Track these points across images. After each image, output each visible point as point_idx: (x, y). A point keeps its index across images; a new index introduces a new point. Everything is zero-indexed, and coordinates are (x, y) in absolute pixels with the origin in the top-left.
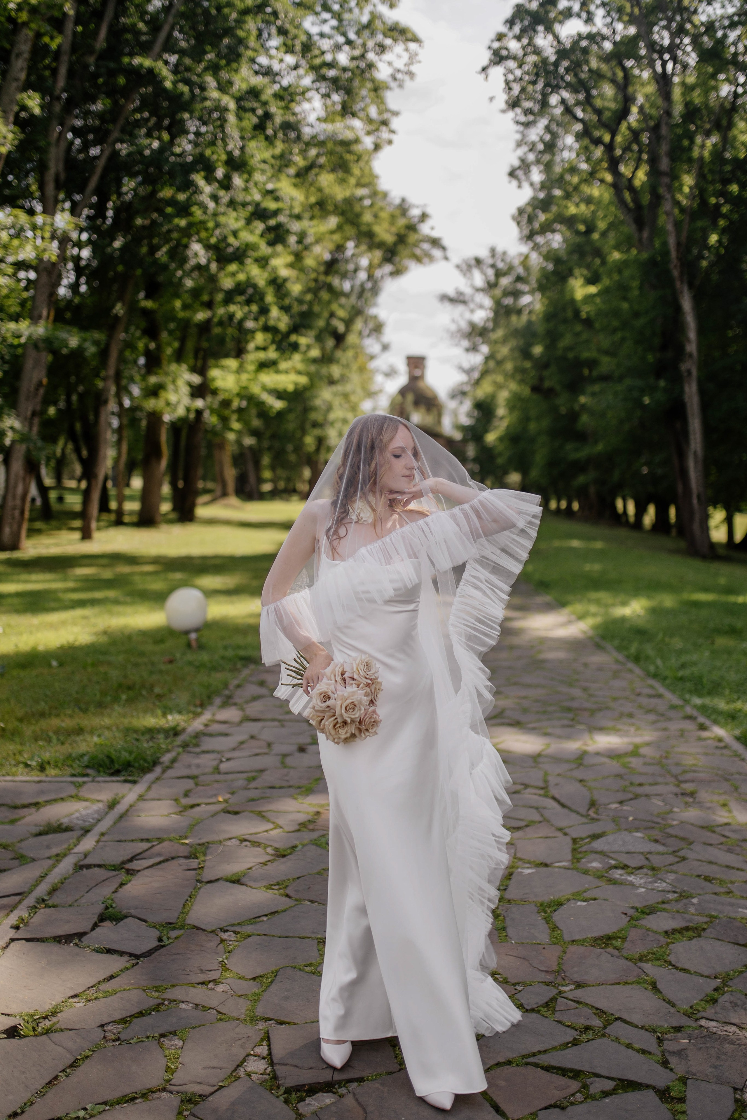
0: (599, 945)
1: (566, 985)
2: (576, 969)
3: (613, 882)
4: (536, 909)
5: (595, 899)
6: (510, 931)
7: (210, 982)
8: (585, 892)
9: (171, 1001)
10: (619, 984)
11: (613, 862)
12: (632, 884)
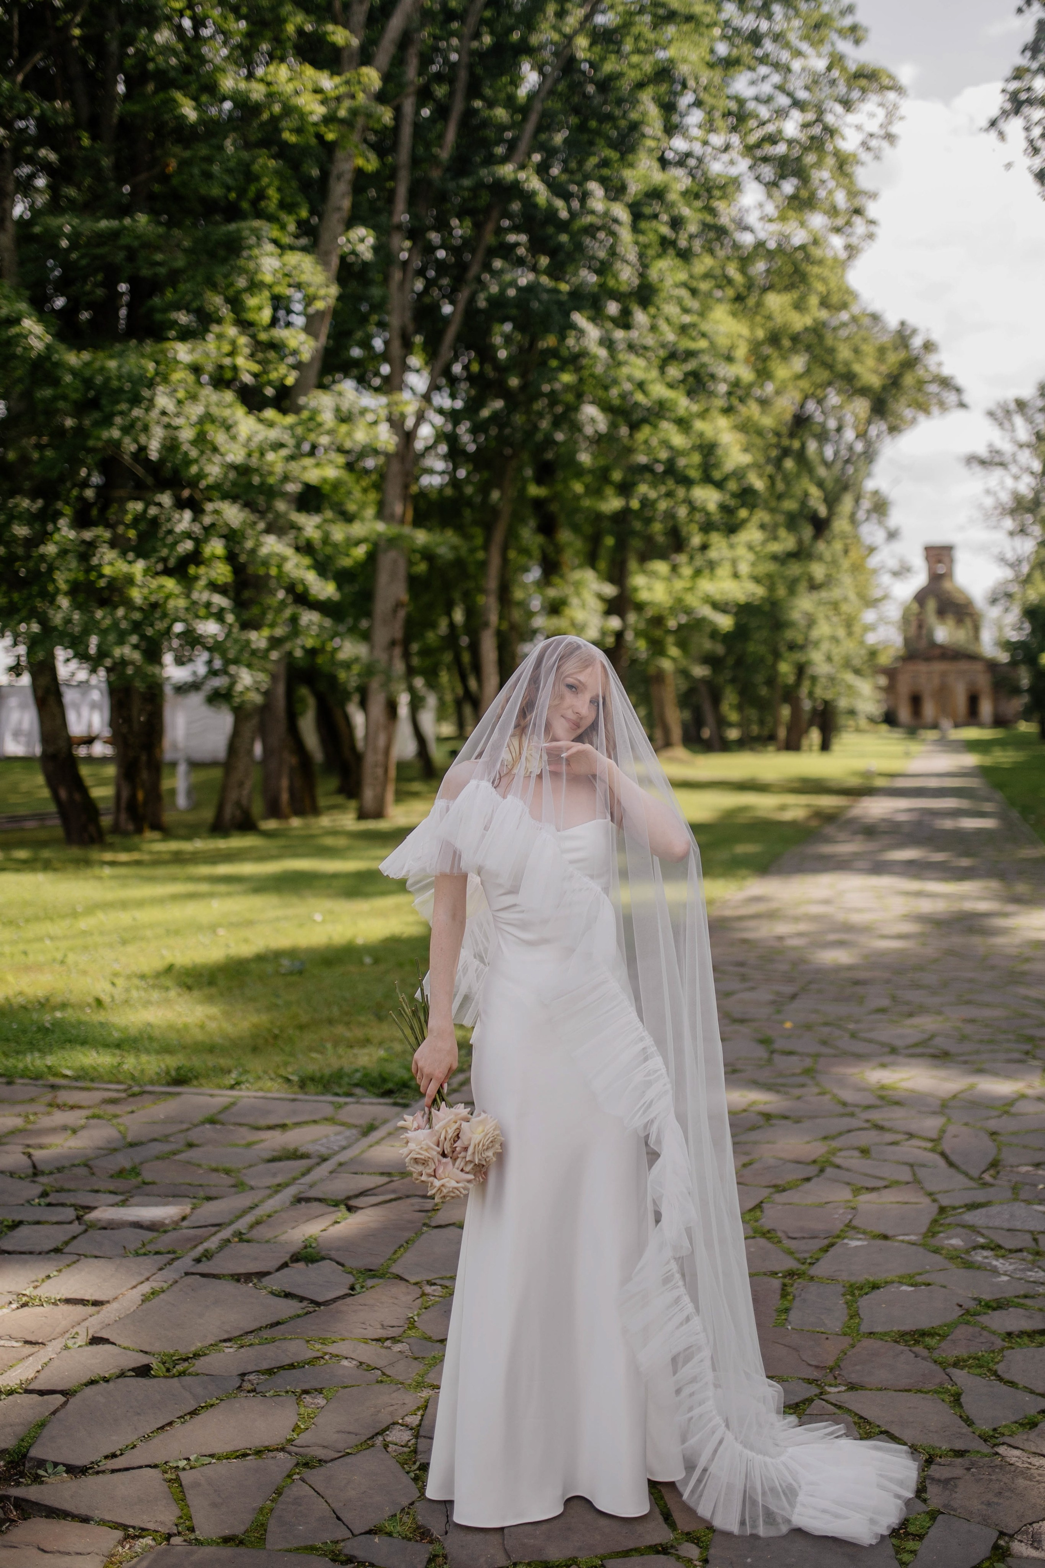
0: (906, 1341)
1: (836, 1386)
2: (858, 1367)
3: (969, 1265)
4: (841, 1290)
5: (929, 1285)
6: (793, 1315)
7: (387, 1339)
8: (920, 1274)
9: (333, 1356)
10: (909, 1391)
11: (981, 1240)
12: (995, 1271)
